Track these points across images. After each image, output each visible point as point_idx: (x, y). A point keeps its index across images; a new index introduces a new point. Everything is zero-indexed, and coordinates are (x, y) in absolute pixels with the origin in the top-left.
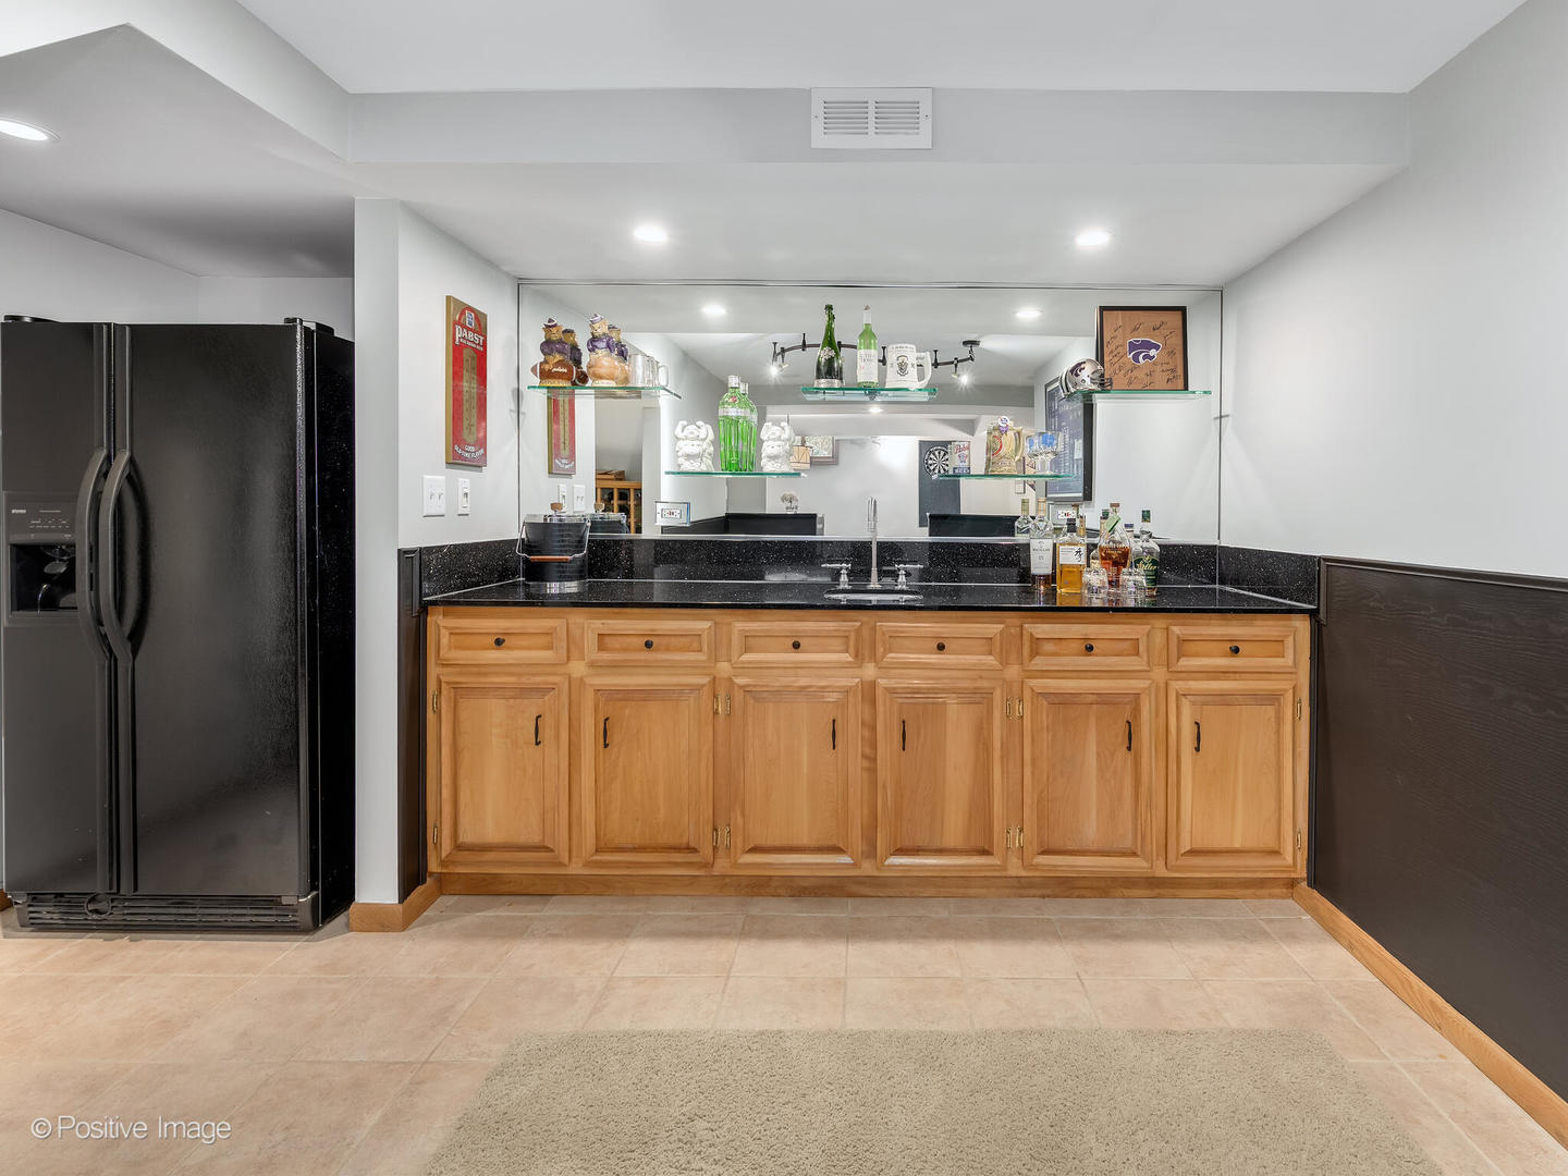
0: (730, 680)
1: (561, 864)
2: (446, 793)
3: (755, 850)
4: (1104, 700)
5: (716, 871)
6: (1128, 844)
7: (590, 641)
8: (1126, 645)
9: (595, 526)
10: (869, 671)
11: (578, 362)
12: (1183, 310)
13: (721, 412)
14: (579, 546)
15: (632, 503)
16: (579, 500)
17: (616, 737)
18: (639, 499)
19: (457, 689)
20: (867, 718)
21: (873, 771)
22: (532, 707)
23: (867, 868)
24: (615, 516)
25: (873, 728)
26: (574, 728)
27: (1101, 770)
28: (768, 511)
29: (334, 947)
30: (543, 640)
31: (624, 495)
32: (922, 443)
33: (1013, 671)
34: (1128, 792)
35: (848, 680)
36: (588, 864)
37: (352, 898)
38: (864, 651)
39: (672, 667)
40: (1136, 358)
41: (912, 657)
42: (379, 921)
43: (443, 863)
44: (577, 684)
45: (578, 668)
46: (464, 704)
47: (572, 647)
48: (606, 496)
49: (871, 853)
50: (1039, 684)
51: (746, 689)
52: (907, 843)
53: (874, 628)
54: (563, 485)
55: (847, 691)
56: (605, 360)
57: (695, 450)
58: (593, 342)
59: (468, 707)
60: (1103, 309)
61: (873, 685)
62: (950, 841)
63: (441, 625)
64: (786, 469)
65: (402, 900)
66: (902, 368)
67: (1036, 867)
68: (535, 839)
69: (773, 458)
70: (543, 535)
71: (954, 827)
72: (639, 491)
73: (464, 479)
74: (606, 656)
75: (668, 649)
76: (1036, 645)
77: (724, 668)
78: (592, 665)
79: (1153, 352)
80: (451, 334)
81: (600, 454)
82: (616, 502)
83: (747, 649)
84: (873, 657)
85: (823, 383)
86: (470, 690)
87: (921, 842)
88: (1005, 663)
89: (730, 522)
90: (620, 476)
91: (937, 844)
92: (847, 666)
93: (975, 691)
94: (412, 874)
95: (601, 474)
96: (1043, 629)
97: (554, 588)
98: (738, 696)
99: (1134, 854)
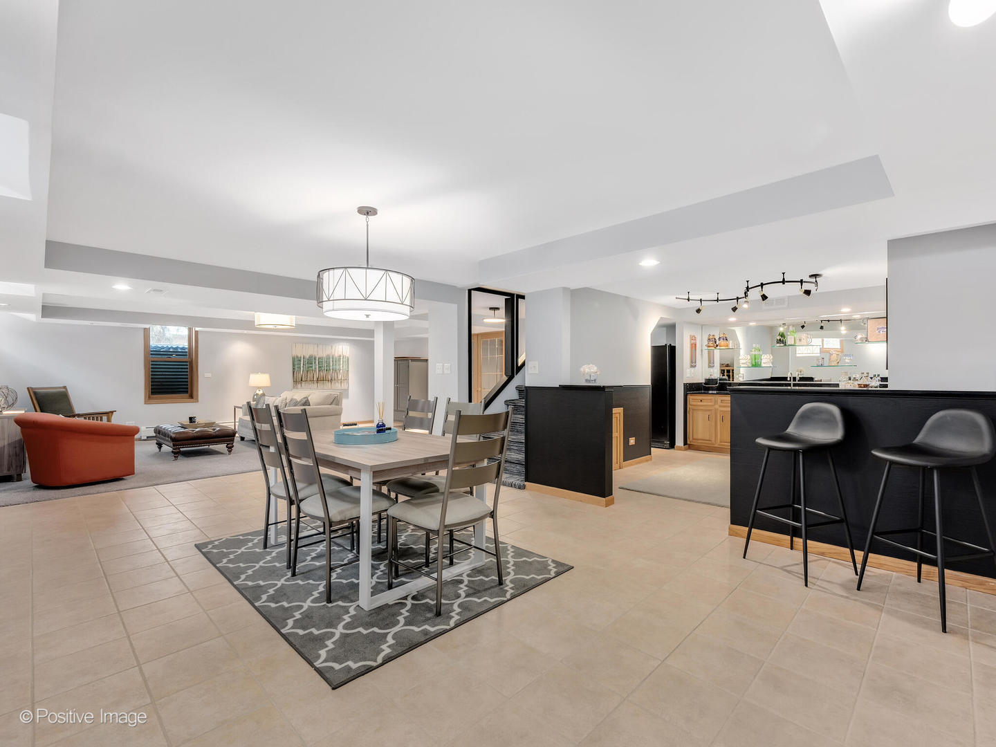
2: (691, 429)
7: (719, 401)
9: (720, 380)
11: (716, 342)
13: (751, 353)
14: (717, 383)
15: (731, 374)
16: (716, 374)
17: (724, 420)
18: (733, 373)
19: (693, 410)
22: (708, 413)
24: (726, 377)
26: (716, 418)
29: (671, 451)
30: (710, 401)
31: (728, 371)
36: (719, 445)
37: (675, 444)
40: (879, 332)
42: (680, 449)
43: (690, 441)
44: (716, 410)
45: (717, 406)
47: (716, 402)
48: (723, 372)
54: (711, 370)
56: (722, 342)
57: (745, 361)
58: (720, 339)
59: (695, 413)
63: (690, 397)
64: (768, 366)
65: (684, 445)
68: (708, 438)
69: (764, 363)
70: (709, 381)
72: (733, 370)
73: (693, 369)
74: (723, 404)
78: (720, 406)
80: (691, 342)
81: (721, 359)
82: (726, 374)
86: (695, 410)
90: (727, 365)
94: (685, 443)
95: (722, 365)
97: (711, 392)
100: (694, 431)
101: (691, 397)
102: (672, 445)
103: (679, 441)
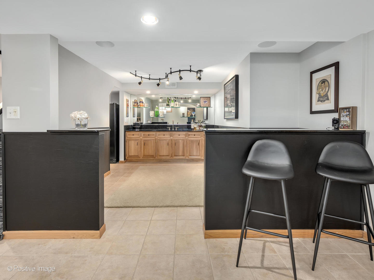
0: (157, 139)
1: (140, 158)
2: (128, 150)
3: (160, 156)
4: (197, 141)
5: (156, 158)
6: (199, 155)
8: (199, 135)
10: (172, 138)
11: (138, 104)
12: (210, 97)
13: (155, 110)
14: (139, 125)
16: (136, 120)
17: (145, 145)
20: (172, 142)
21: (172, 148)
22: (137, 141)
23: (172, 158)
25: (172, 144)
26: (141, 144)
27: (196, 148)
28: (159, 122)
30: (138, 135)
32: (188, 108)
33: (187, 138)
34: (199, 150)
35: (169, 138)
36: (143, 158)
38: (171, 136)
39: (151, 137)
40: (204, 103)
41: (176, 136)
42: (122, 162)
43: (127, 158)
44: (141, 139)
45: (141, 137)
46: (129, 141)
47: (141, 135)
49: (172, 156)
50: (189, 139)
51: (159, 140)
52: (176, 155)
53: (172, 133)
54: (134, 118)
55: (169, 140)
56: (141, 104)
57: (152, 114)
58: (140, 102)
59: (130, 142)
60: (200, 97)
61: (172, 139)
62: (180, 155)
64: (163, 116)
65: (124, 160)
66: (176, 105)
67: (189, 158)
68: (137, 155)
69: (161, 115)
70: (135, 124)
71: (181, 153)
73: (127, 118)
74: (144, 136)
75: (151, 136)
76: (189, 135)
77: (156, 138)
78: (143, 137)
79: (206, 102)
80: (126, 103)
83: (159, 136)
84: (172, 136)
85: (167, 107)
87: (177, 155)
88: (186, 137)
89: (153, 123)
91: (179, 155)
92: (169, 137)
93: (183, 140)
94: (125, 159)
96: (190, 133)
97: (136, 130)
98: (158, 140)
99: (199, 156)
100: (130, 151)
101: (127, 133)
102: (118, 160)
103: (122, 158)
